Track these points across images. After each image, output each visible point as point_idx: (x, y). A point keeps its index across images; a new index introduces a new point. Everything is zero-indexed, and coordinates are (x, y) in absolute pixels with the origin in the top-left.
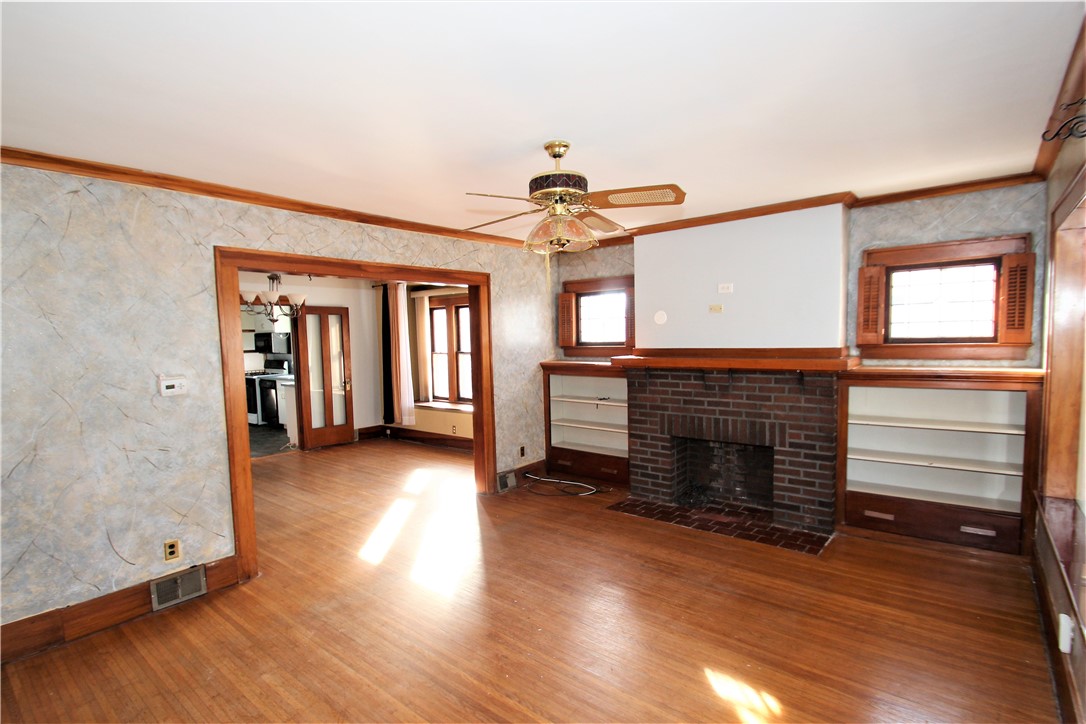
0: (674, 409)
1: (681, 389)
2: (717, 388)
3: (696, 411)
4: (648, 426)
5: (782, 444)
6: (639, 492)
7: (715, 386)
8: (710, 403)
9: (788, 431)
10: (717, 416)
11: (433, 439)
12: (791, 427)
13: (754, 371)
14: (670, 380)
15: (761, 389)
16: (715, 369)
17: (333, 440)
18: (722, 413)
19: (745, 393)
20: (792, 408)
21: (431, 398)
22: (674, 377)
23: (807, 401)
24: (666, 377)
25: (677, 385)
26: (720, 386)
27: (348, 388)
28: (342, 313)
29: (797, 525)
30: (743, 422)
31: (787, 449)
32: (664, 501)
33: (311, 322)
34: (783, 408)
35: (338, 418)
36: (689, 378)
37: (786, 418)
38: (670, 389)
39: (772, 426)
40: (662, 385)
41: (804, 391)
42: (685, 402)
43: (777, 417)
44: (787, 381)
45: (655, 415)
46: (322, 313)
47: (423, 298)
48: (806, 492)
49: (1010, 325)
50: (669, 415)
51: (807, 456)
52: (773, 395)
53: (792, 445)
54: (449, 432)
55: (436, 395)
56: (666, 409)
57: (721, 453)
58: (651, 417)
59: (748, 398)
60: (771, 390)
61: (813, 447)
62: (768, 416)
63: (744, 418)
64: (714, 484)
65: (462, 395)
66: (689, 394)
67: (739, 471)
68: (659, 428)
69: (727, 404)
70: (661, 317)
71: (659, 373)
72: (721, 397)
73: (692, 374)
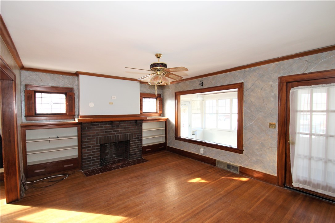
0: (101, 135)
1: (104, 128)
2: (116, 126)
3: (109, 134)
4: (91, 143)
5: (132, 139)
6: (87, 168)
7: (115, 126)
8: (113, 131)
9: (133, 135)
10: (116, 135)
12: (134, 134)
13: (125, 121)
14: (100, 126)
15: (127, 125)
16: (116, 121)
18: (117, 133)
19: (123, 127)
20: (134, 129)
22: (101, 125)
23: (137, 127)
24: (98, 125)
25: (103, 127)
26: (117, 126)
29: (135, 158)
30: (123, 135)
31: (133, 140)
32: (98, 167)
34: (132, 130)
36: (107, 124)
37: (133, 132)
38: (100, 129)
39: (130, 135)
40: (97, 127)
41: (137, 125)
42: (105, 132)
43: (131, 132)
44: (133, 123)
45: (94, 138)
48: (137, 149)
49: (160, 110)
50: (99, 137)
51: (137, 140)
52: (130, 127)
53: (134, 139)
56: (99, 135)
57: (109, 146)
58: (92, 139)
59: (124, 128)
60: (129, 125)
61: (138, 138)
62: (129, 132)
63: (123, 134)
64: (107, 157)
66: (107, 129)
67: (114, 151)
68: (95, 142)
69: (118, 131)
70: (92, 105)
71: (96, 123)
72: (117, 129)
73: (108, 123)
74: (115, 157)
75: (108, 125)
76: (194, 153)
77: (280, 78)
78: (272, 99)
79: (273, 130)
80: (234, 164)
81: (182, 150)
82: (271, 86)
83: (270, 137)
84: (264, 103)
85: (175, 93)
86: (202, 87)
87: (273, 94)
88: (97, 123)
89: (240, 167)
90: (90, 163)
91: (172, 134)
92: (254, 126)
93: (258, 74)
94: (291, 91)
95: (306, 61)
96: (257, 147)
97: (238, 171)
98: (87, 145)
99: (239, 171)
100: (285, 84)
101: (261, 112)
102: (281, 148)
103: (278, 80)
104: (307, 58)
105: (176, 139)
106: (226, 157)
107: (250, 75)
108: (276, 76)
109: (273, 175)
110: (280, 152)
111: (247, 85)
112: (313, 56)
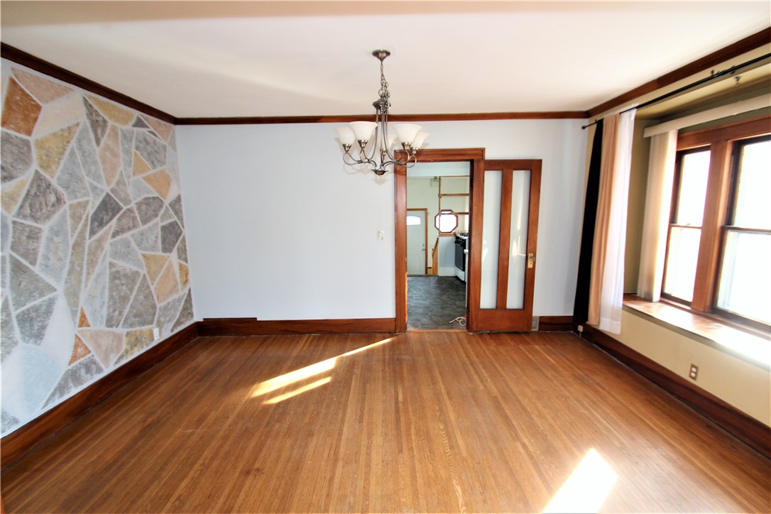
11: (648, 369)
17: (505, 325)
21: (656, 295)
27: (530, 266)
28: (533, 167)
33: (492, 180)
35: (514, 300)
46: (506, 167)
47: (665, 135)
54: (682, 372)
55: (667, 291)
65: (721, 304)
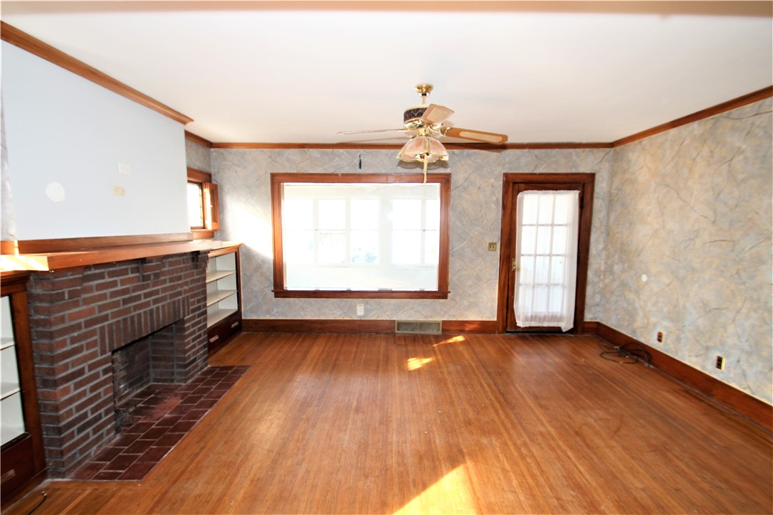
0: (113, 316)
1: (119, 287)
2: (152, 277)
3: (135, 308)
4: (85, 353)
5: (189, 313)
6: (79, 458)
7: (150, 275)
8: (146, 295)
9: (191, 300)
12: (192, 297)
14: (108, 280)
15: (177, 271)
18: (154, 302)
19: (168, 277)
20: (191, 282)
22: (111, 274)
23: (197, 273)
24: (101, 276)
25: (114, 284)
26: (154, 274)
29: (196, 372)
30: (168, 305)
31: (191, 316)
34: (187, 283)
36: (127, 272)
37: (189, 291)
38: (108, 291)
39: (183, 301)
40: (99, 287)
41: (196, 266)
42: (124, 301)
43: (185, 292)
44: (187, 260)
45: (93, 333)
48: (199, 343)
49: (214, 219)
50: (109, 325)
51: (199, 315)
52: (182, 274)
53: (192, 311)
56: (105, 318)
58: (88, 337)
59: (170, 281)
60: (181, 269)
62: (180, 293)
63: (169, 301)
66: (128, 291)
67: (122, 367)
68: (98, 349)
69: (157, 292)
70: (55, 192)
71: (93, 271)
72: (154, 286)
73: (129, 267)
74: (125, 388)
75: (131, 275)
76: (338, 319)
77: (506, 175)
78: (493, 206)
79: (493, 253)
80: (431, 320)
81: (300, 318)
82: (493, 186)
83: (488, 264)
84: (483, 212)
85: (273, 176)
86: (359, 171)
87: (494, 198)
88: (97, 271)
89: (443, 321)
90: (87, 436)
91: (260, 286)
92: (466, 250)
93: (474, 162)
94: (518, 196)
95: (536, 156)
96: (470, 283)
97: (439, 330)
98: (73, 366)
99: (441, 329)
100: (511, 185)
101: (478, 226)
102: (503, 279)
103: (502, 177)
104: (537, 151)
105: (276, 297)
106: (415, 311)
107: (463, 163)
108: (500, 171)
109: (491, 320)
110: (502, 284)
111: (457, 179)
112: (543, 151)
